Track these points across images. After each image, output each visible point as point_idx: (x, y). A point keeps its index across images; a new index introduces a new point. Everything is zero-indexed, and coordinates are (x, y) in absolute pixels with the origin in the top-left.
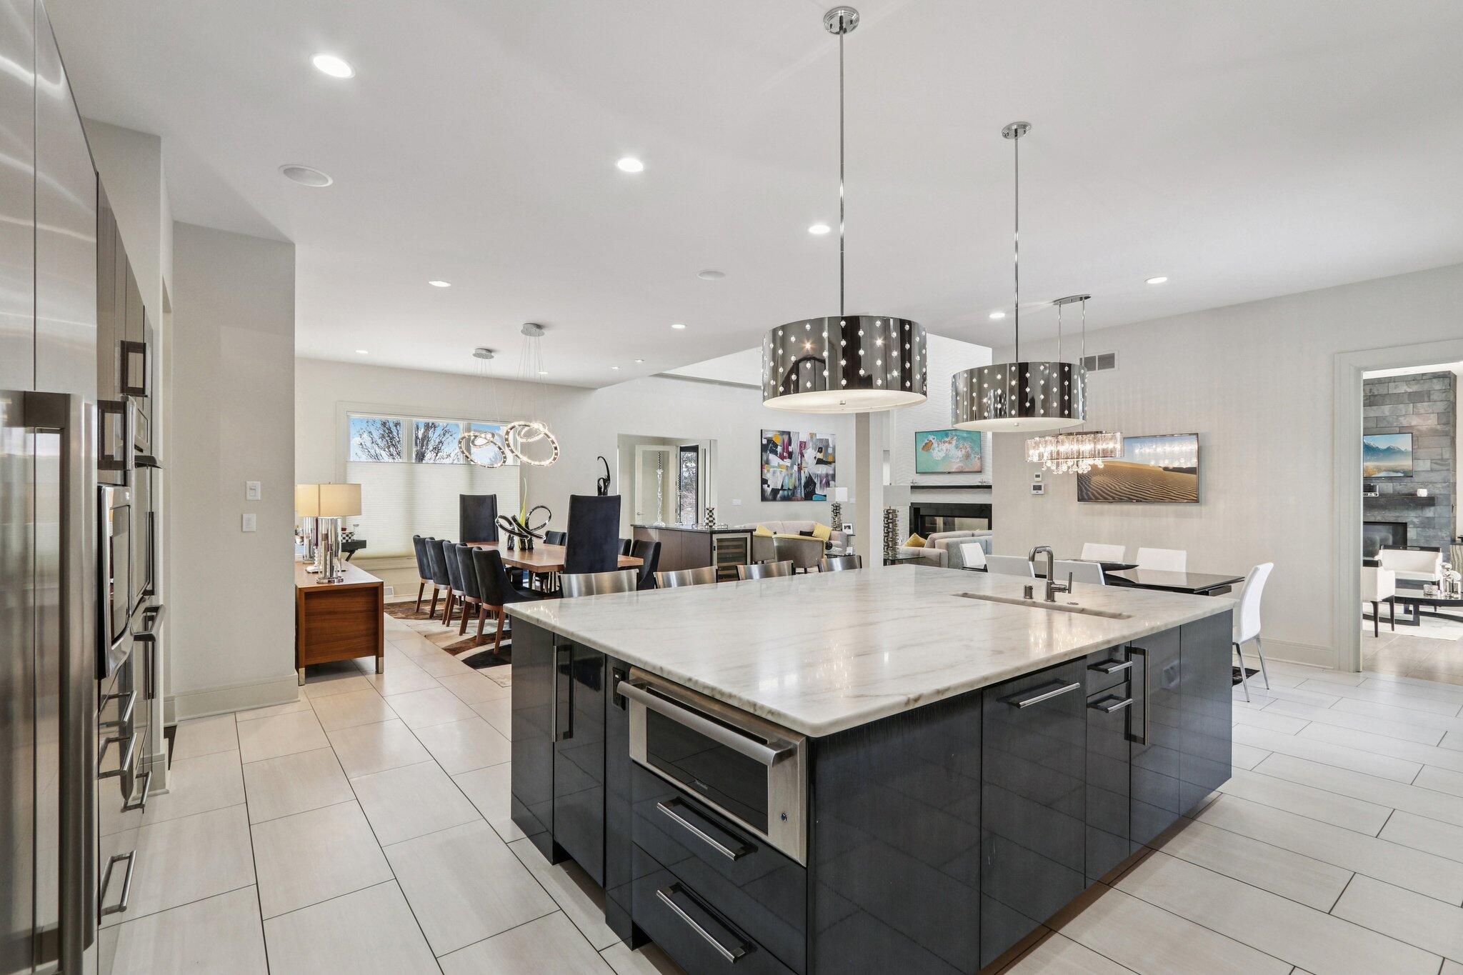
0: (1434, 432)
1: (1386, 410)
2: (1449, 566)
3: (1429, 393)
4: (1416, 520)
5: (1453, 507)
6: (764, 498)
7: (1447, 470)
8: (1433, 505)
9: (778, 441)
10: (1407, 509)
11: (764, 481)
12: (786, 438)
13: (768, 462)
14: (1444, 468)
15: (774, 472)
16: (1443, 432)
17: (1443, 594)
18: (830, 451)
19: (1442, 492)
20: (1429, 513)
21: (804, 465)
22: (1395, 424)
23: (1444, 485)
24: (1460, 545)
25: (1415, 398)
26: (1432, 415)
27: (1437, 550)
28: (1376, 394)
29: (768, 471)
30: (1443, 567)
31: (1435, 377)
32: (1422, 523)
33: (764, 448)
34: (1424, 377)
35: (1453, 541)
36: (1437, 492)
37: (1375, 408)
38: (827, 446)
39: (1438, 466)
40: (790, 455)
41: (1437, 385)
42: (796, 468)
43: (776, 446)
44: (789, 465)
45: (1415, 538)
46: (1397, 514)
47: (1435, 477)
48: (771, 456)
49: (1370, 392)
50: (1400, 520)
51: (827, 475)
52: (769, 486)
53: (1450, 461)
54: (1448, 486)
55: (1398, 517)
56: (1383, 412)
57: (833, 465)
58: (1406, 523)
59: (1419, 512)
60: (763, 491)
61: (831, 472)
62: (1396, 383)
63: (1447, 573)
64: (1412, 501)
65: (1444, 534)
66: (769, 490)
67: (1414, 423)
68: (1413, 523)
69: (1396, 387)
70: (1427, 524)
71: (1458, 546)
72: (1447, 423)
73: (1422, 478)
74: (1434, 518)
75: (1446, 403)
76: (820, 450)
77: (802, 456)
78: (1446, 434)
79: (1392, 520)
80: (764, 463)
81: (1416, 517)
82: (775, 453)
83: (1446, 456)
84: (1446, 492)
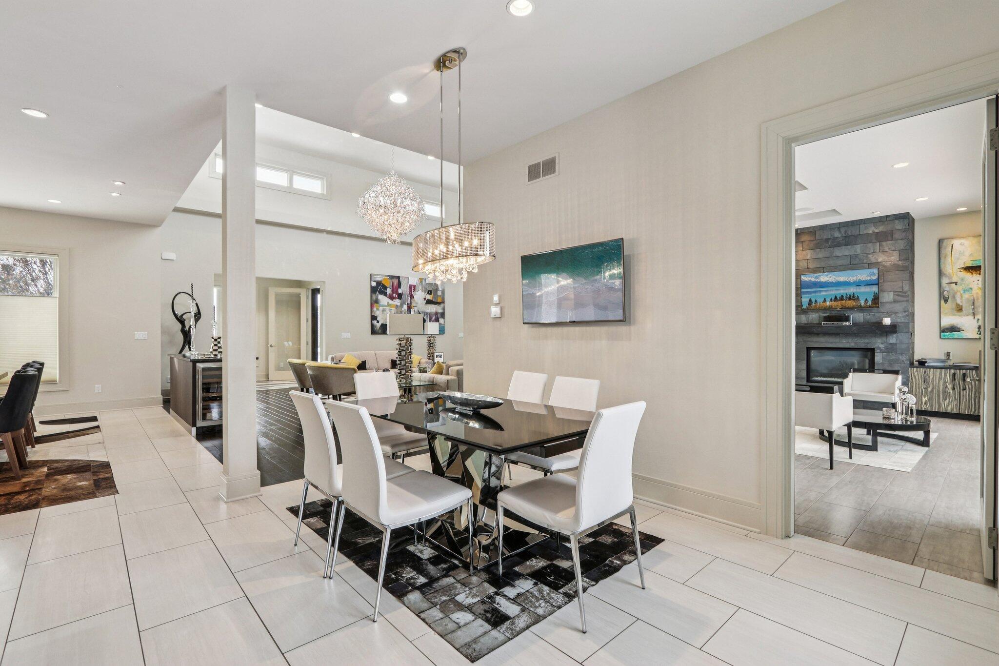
0: (896, 267)
1: (858, 249)
2: (906, 389)
3: (892, 233)
4: (882, 346)
5: (912, 334)
6: (374, 332)
7: (906, 301)
8: (895, 332)
9: (388, 283)
10: (875, 336)
11: (374, 318)
12: (396, 282)
13: (377, 301)
14: (905, 299)
15: (384, 310)
16: (903, 266)
17: (900, 417)
18: (439, 293)
19: (903, 321)
20: (893, 339)
21: (413, 304)
22: (865, 261)
23: (904, 314)
24: (917, 367)
25: (881, 237)
26: (895, 252)
27: (896, 372)
28: (850, 234)
29: (378, 309)
30: (900, 390)
31: (896, 219)
32: (886, 348)
33: (373, 290)
34: (888, 219)
35: (912, 365)
36: (899, 320)
37: (849, 247)
38: (437, 290)
39: (899, 297)
40: (400, 296)
41: (899, 225)
42: (405, 307)
43: (386, 288)
44: (399, 304)
45: (881, 362)
46: (867, 341)
47: (898, 307)
48: (381, 297)
49: (845, 233)
50: (869, 346)
51: (436, 313)
52: (378, 322)
53: (909, 293)
54: (907, 315)
55: (868, 343)
56: (856, 251)
57: (442, 305)
58: (874, 349)
59: (884, 339)
60: (372, 326)
61: (440, 311)
62: (866, 225)
63: (904, 397)
64: (879, 330)
65: (904, 358)
66: (378, 325)
67: (880, 260)
68: (879, 348)
69: (866, 228)
70: (891, 349)
71: (915, 369)
72: (906, 259)
73: (887, 308)
74: (896, 344)
75: (906, 241)
76: (430, 293)
77: (412, 297)
78: (905, 268)
79: (863, 346)
80: (374, 302)
81: (882, 343)
82: (385, 294)
83: (906, 288)
84: (906, 321)
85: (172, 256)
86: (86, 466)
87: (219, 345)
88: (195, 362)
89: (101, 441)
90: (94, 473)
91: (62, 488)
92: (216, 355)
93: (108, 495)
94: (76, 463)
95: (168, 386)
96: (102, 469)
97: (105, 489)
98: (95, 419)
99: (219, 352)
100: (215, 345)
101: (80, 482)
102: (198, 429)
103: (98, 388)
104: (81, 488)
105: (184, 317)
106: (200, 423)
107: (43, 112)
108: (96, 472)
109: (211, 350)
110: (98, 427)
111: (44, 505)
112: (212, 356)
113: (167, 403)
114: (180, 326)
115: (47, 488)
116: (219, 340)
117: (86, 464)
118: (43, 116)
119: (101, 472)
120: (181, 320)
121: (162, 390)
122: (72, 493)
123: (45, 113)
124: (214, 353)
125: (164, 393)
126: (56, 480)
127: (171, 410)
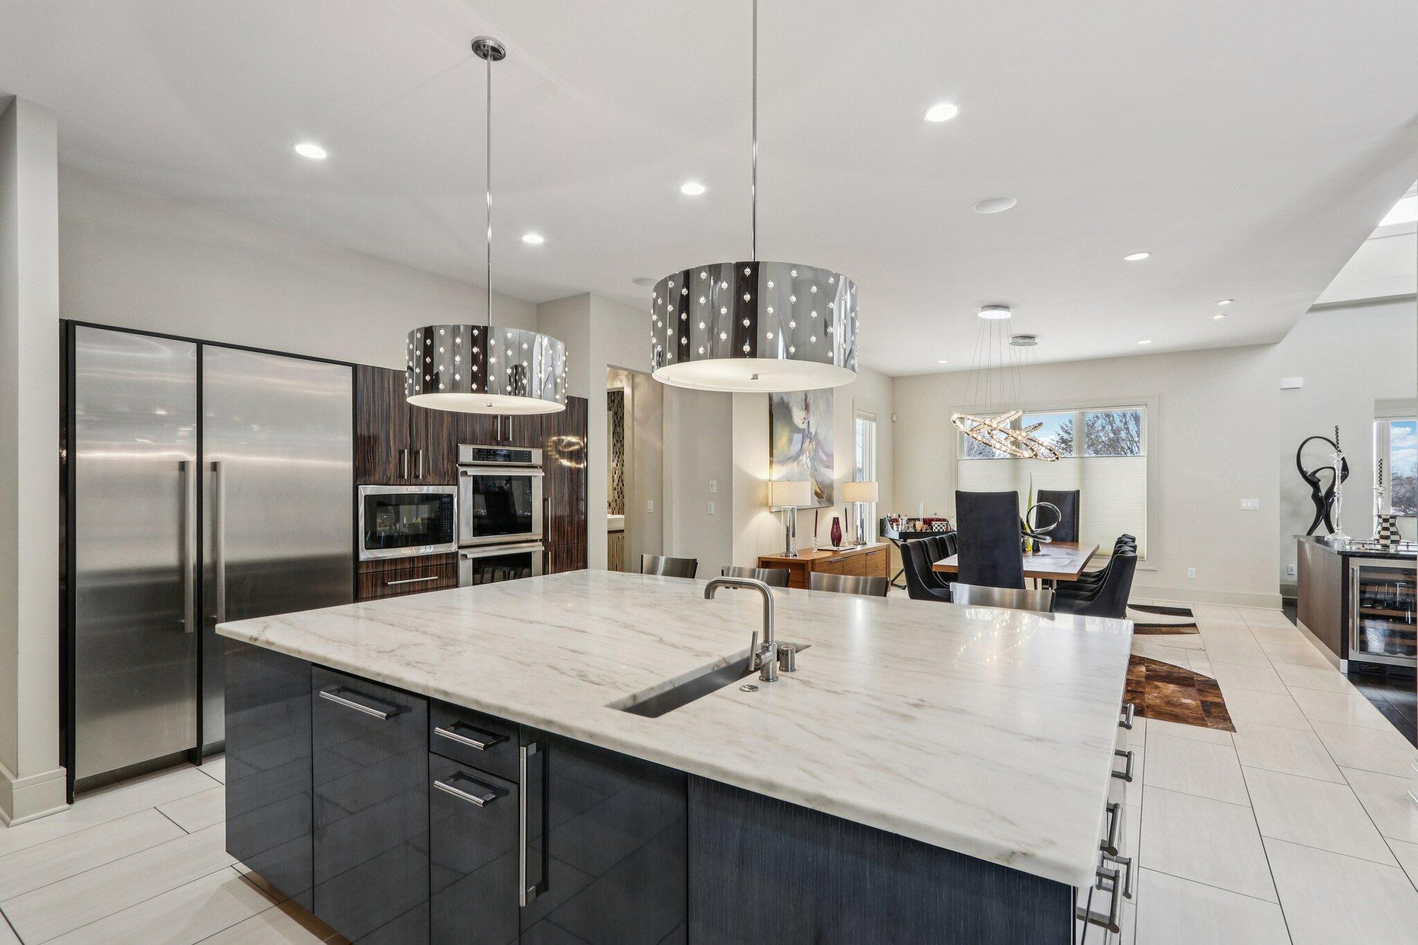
85: (1297, 382)
86: (1188, 678)
87: (1392, 529)
88: (1346, 556)
89: (1203, 648)
90: (1200, 691)
91: (1166, 699)
92: (1386, 546)
93: (1223, 729)
94: (1176, 670)
95: (1293, 579)
96: (1209, 688)
97: (1217, 720)
98: (1187, 613)
99: (1393, 542)
100: (1385, 529)
101: (1185, 698)
102: (1351, 663)
103: (1191, 571)
104: (1187, 707)
105: (1317, 475)
106: (1355, 655)
107: (1144, 252)
108: (1202, 691)
109: (1377, 537)
110: (1194, 625)
111: (1149, 716)
112: (1379, 547)
113: (1290, 606)
114: (1311, 490)
115: (1149, 694)
116: (1391, 521)
117: (1187, 676)
118: (1145, 256)
119: (1208, 692)
120: (1312, 481)
121: (1281, 585)
122: (1177, 710)
123: (1146, 252)
124: (1383, 542)
125: (1284, 589)
126: (1157, 687)
127: (1298, 621)
